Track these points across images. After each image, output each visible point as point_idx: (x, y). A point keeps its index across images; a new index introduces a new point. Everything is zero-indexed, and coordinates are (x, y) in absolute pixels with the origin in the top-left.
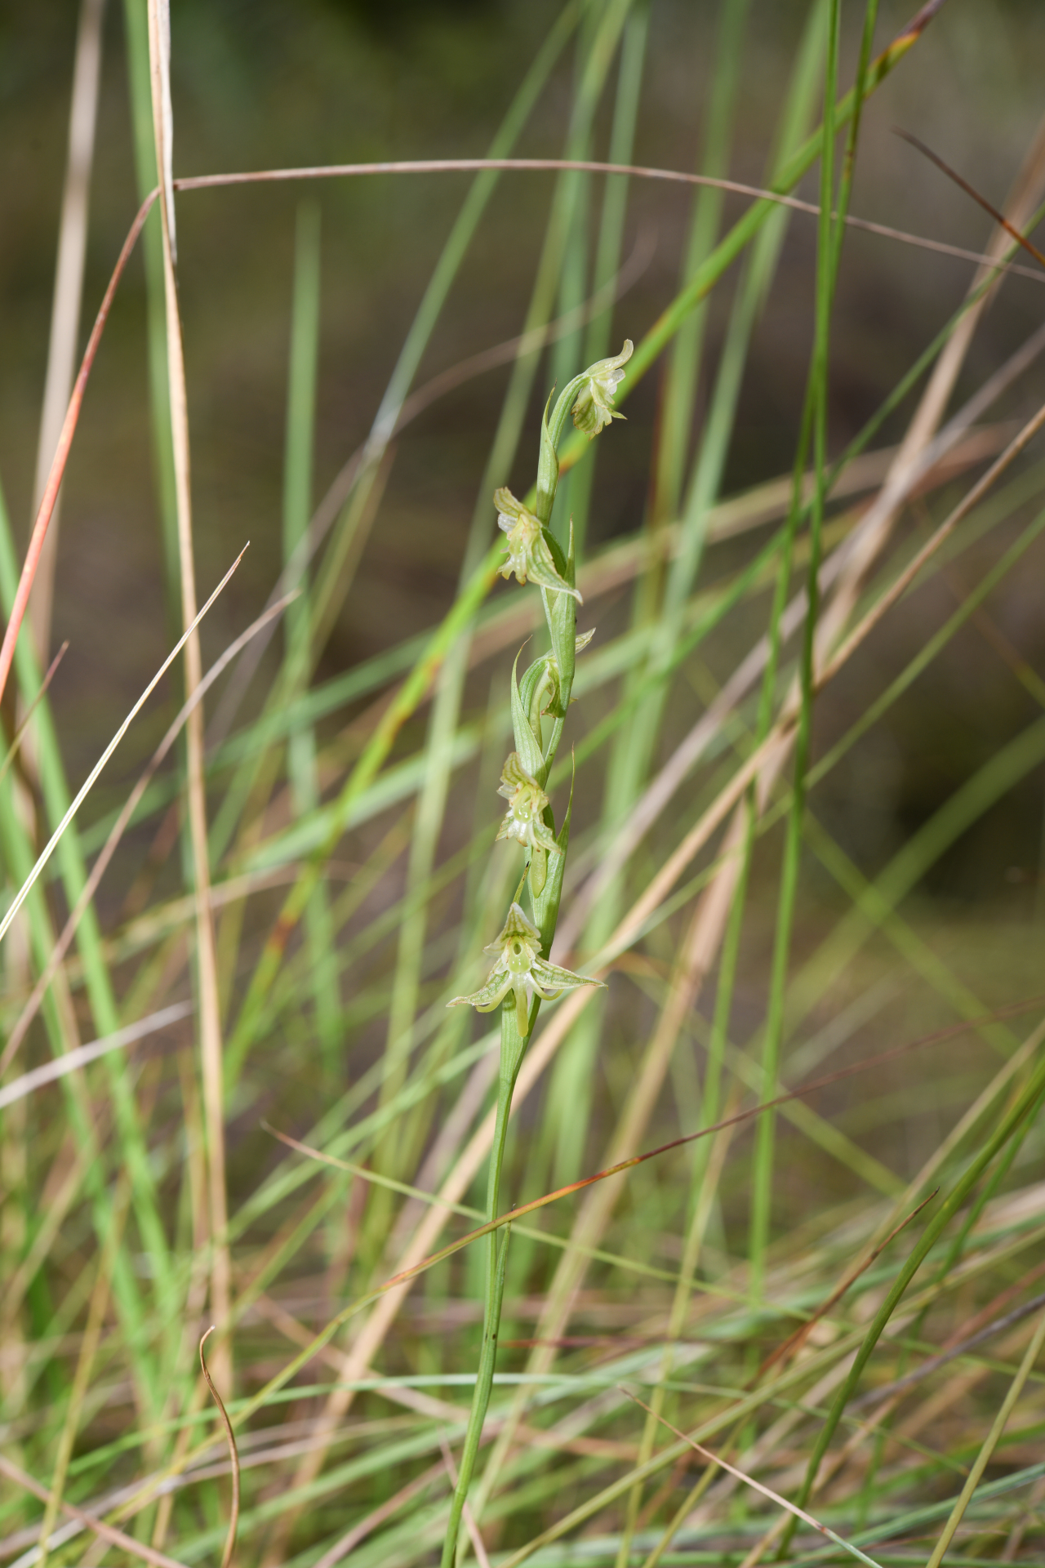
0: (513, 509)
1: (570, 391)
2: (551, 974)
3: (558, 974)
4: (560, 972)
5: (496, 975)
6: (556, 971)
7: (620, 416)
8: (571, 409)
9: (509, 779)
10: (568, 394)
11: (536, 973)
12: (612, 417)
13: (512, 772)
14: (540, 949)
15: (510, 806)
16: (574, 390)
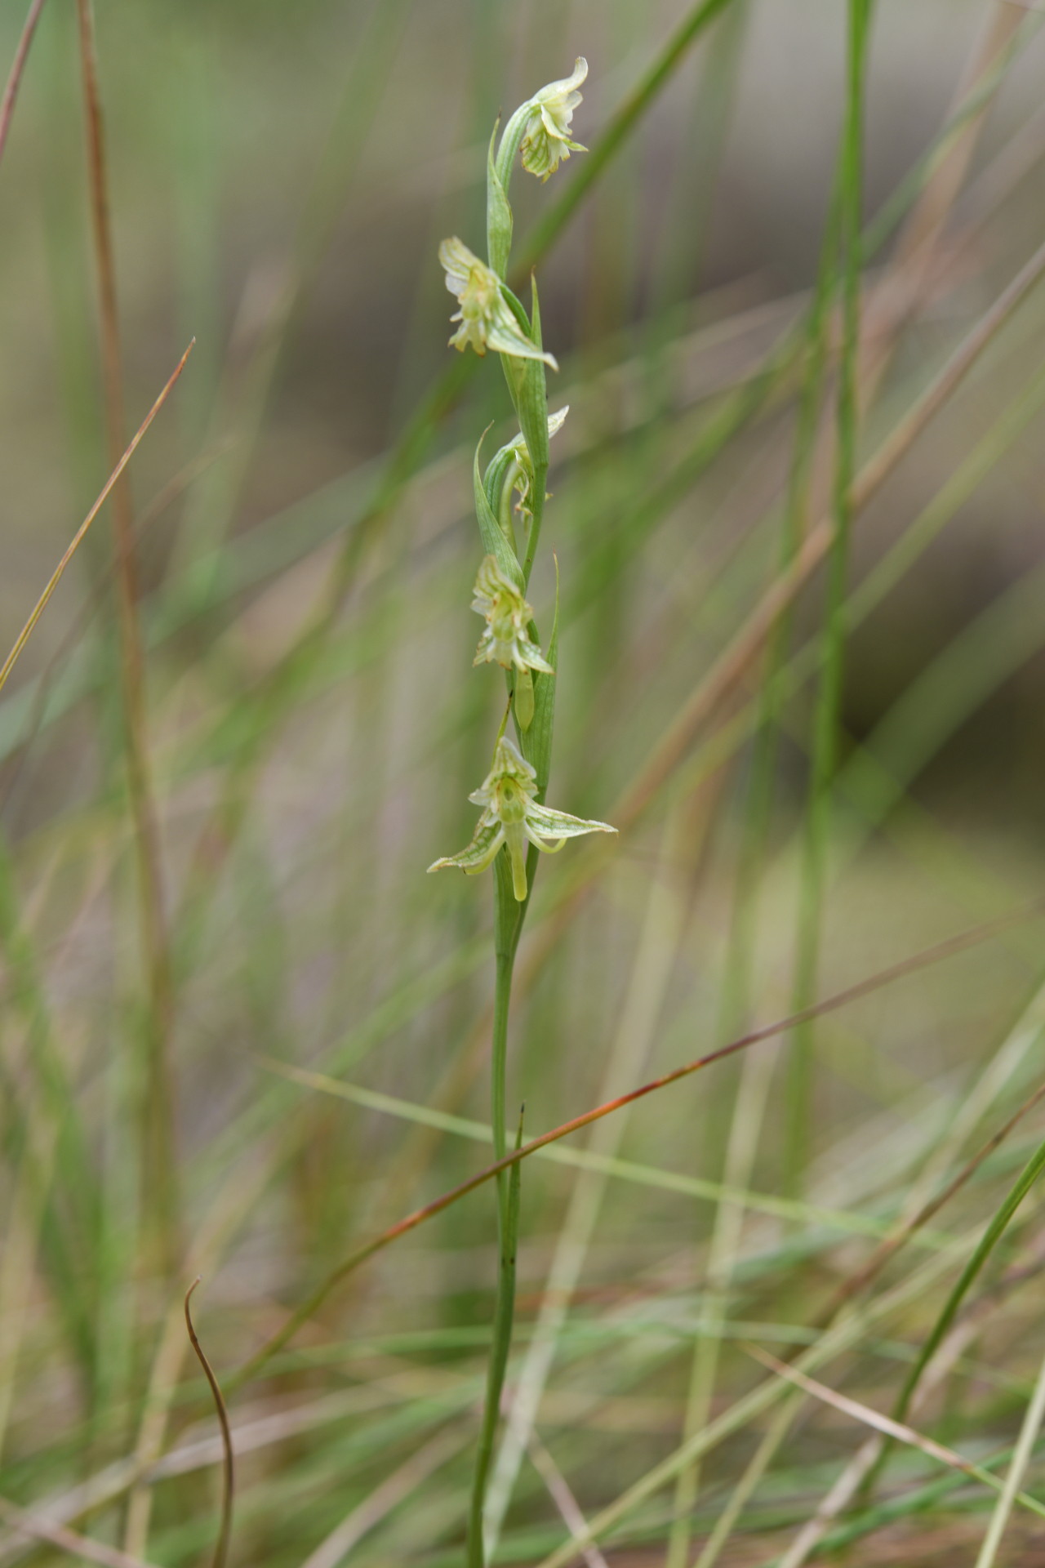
0: (463, 265)
1: (519, 121)
2: (551, 821)
3: (558, 820)
4: (560, 818)
5: (485, 828)
6: (556, 817)
7: (580, 148)
8: (520, 143)
9: (483, 590)
10: (516, 126)
11: (532, 821)
12: (570, 151)
13: (488, 581)
14: (535, 792)
15: (488, 622)
16: (523, 120)
